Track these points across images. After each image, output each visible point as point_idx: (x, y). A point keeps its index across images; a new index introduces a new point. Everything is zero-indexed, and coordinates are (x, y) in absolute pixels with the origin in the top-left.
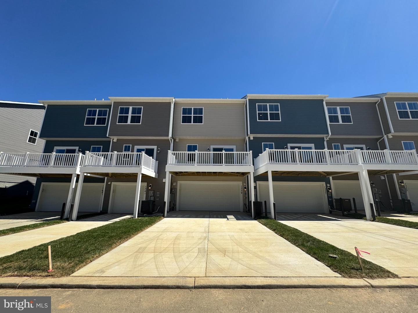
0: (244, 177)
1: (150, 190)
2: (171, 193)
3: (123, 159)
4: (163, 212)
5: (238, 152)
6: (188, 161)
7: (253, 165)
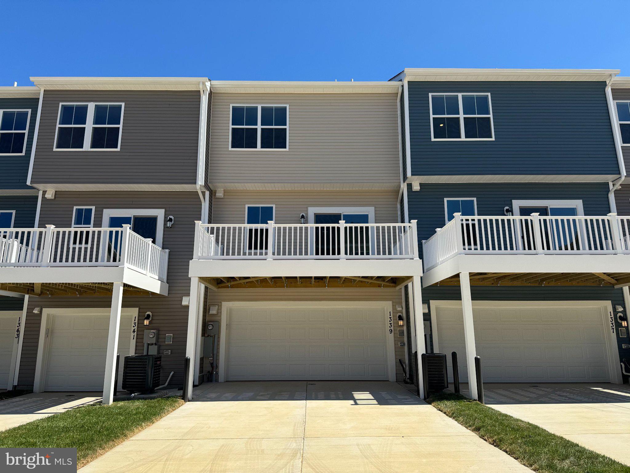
0: (398, 288)
1: (147, 327)
2: (203, 334)
3: (71, 246)
4: (183, 387)
5: (381, 225)
6: (250, 248)
7: (421, 256)
